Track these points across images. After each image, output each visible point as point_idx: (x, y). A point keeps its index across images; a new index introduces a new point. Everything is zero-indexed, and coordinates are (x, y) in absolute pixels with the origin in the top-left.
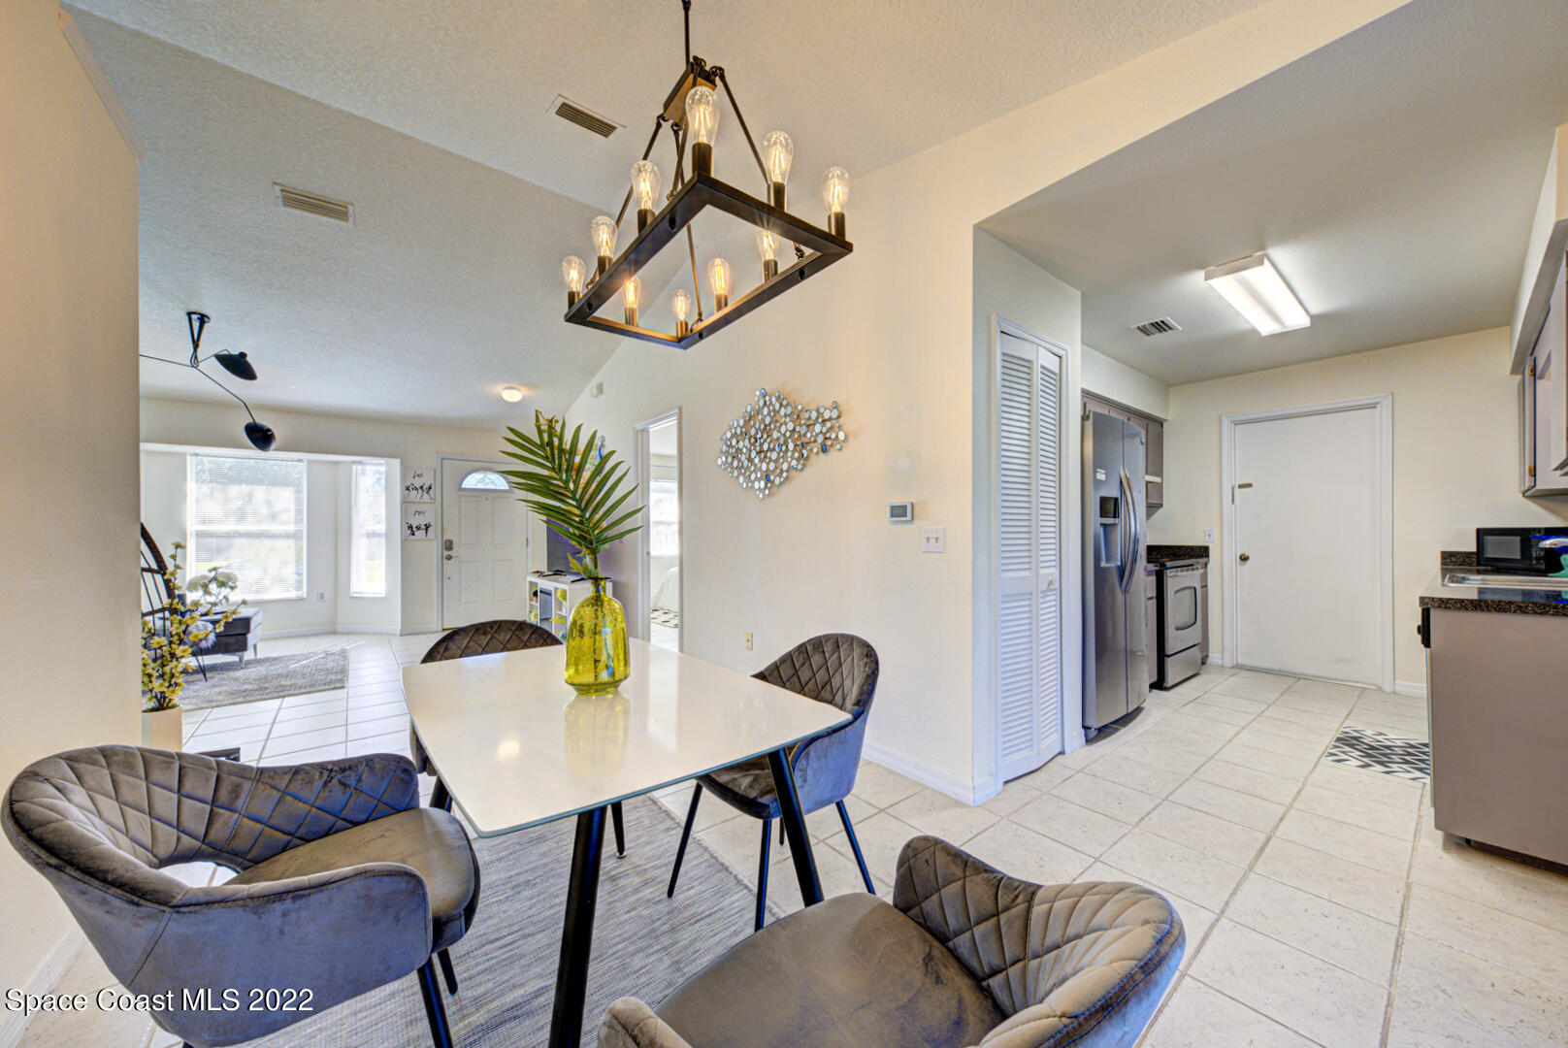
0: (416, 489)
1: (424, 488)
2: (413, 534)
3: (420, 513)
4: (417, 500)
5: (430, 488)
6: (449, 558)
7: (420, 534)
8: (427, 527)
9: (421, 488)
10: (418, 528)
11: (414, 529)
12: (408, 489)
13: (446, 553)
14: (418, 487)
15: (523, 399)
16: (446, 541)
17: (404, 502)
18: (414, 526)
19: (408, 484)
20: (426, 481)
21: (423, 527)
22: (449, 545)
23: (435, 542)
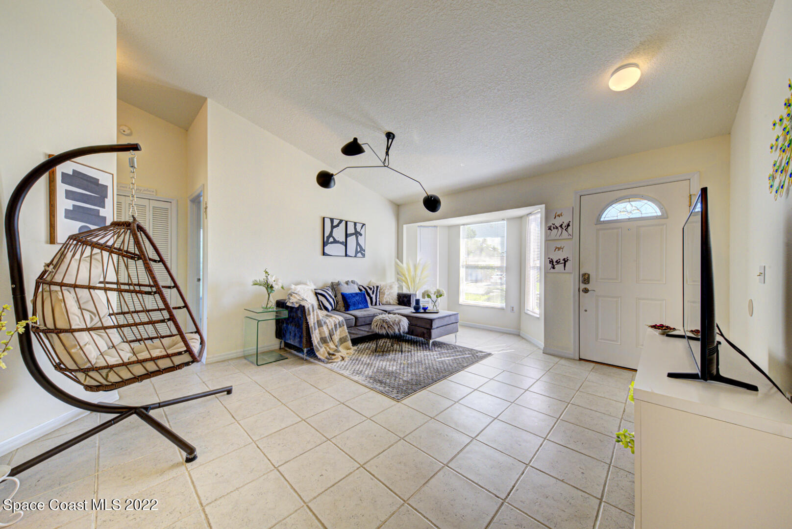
0: (557, 228)
1: (563, 226)
2: (554, 268)
3: (559, 249)
4: (558, 237)
5: (568, 225)
6: (586, 291)
7: (559, 267)
8: (565, 261)
9: (561, 226)
10: (558, 262)
11: (555, 263)
12: (550, 229)
13: (583, 286)
14: (558, 226)
15: (642, 75)
16: (584, 275)
17: (547, 240)
18: (554, 261)
19: (550, 224)
20: (565, 220)
21: (562, 261)
22: (586, 279)
23: (572, 275)
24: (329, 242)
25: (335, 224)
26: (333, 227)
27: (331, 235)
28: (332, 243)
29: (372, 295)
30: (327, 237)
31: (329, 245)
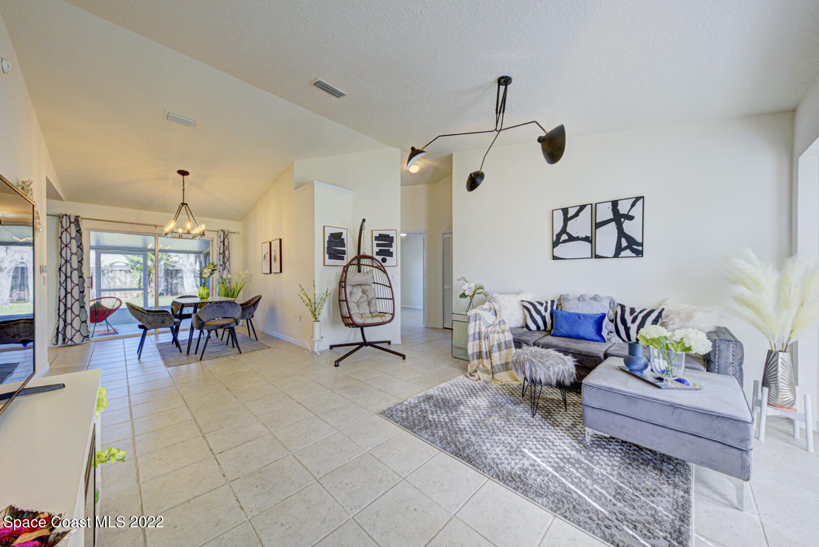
24: (561, 241)
25: (571, 214)
26: (566, 219)
27: (564, 230)
28: (564, 241)
29: (629, 324)
30: (557, 235)
31: (560, 245)
